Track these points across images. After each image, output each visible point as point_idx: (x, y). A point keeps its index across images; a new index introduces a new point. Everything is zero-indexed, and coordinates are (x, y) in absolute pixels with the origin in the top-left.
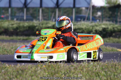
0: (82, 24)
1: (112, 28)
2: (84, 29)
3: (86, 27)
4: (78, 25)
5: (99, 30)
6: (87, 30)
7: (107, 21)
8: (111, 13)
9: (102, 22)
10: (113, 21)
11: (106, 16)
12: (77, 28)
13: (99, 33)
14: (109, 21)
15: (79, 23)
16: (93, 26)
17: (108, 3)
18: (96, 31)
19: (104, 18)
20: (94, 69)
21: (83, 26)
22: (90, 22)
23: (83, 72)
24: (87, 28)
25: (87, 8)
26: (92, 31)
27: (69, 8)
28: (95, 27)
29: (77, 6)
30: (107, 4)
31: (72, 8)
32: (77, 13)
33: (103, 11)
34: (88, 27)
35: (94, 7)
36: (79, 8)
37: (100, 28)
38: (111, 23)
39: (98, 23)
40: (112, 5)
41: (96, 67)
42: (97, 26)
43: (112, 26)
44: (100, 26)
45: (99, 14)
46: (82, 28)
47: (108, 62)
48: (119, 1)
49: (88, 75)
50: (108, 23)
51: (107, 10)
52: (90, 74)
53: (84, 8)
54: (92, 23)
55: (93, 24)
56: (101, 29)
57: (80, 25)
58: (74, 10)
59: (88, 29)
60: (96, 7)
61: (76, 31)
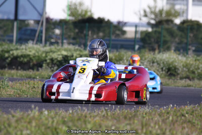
0: (30, 48)
2: (31, 57)
3: (34, 54)
4: (23, 49)
5: (56, 59)
6: (37, 58)
7: (69, 44)
8: (77, 30)
9: (62, 46)
10: (79, 46)
11: (69, 37)
12: (20, 54)
13: (58, 63)
14: (73, 44)
15: (23, 47)
16: (47, 53)
17: (72, 14)
18: (52, 60)
19: (65, 39)
20: (50, 123)
21: (30, 51)
22: (41, 45)
23: (31, 126)
24: (37, 54)
25: (37, 22)
26: (46, 61)
27: (8, 20)
28: (51, 54)
29: (21, 17)
30: (70, 15)
31: (12, 21)
32: (19, 29)
33: (65, 27)
34: (38, 52)
35: (48, 20)
36: (24, 21)
37: (59, 55)
38: (77, 47)
39: (56, 48)
40: (80, 18)
41: (52, 118)
42: (54, 52)
43: (78, 52)
44: (59, 53)
45: (57, 31)
46: (29, 55)
47: (72, 112)
48: (90, 11)
49: (39, 131)
50: (71, 47)
51: (71, 26)
52: (43, 131)
53: (32, 22)
54: (45, 46)
55: (47, 48)
56: (61, 56)
57: (26, 50)
58: (15, 24)
59: (39, 56)
60: (52, 20)
61: (18, 59)
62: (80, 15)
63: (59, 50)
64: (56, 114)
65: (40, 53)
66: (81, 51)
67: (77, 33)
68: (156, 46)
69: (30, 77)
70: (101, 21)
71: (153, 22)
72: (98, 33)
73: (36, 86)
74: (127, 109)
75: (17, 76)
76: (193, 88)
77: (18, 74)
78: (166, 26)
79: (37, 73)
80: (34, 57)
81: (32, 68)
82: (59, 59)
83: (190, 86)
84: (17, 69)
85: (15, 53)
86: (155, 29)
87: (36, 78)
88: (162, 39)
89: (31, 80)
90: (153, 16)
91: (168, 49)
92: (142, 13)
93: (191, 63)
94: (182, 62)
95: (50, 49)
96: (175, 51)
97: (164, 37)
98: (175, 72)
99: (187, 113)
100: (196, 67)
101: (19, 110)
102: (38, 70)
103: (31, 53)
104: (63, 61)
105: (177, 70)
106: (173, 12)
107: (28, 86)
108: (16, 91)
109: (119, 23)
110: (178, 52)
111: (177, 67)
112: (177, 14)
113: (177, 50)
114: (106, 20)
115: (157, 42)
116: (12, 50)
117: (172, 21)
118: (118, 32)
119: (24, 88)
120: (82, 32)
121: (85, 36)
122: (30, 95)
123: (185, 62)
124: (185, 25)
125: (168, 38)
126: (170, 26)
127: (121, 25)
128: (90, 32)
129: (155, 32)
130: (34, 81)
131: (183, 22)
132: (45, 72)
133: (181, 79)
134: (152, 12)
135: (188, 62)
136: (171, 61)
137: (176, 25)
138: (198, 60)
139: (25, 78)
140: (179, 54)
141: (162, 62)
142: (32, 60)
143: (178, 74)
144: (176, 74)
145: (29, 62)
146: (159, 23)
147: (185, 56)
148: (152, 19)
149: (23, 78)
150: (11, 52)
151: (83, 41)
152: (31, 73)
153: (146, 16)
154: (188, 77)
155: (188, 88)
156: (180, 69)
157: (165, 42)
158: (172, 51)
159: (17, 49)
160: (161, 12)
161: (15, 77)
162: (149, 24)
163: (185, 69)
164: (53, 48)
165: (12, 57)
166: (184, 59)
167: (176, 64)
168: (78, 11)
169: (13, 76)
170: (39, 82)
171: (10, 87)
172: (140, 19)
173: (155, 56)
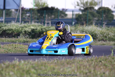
0: (12, 25)
1: (40, 29)
2: (14, 30)
3: (15, 28)
4: (9, 26)
5: (28, 31)
6: (17, 31)
7: (35, 22)
8: (39, 14)
9: (31, 24)
10: (41, 23)
11: (35, 18)
13: (29, 33)
14: (38, 22)
15: (9, 24)
16: (22, 28)
18: (25, 32)
19: (33, 19)
21: (13, 27)
22: (19, 23)
24: (17, 29)
25: (17, 10)
26: (22, 32)
29: (7, 8)
30: (35, 6)
31: (2, 10)
32: (6, 14)
33: (32, 12)
35: (23, 9)
36: (9, 10)
38: (39, 24)
39: (27, 25)
40: (41, 7)
42: (26, 27)
43: (40, 27)
44: (29, 28)
46: (12, 29)
47: (38, 61)
48: (47, 3)
50: (36, 24)
51: (36, 12)
53: (13, 10)
54: (21, 24)
55: (23, 25)
56: (30, 29)
57: (10, 26)
58: (4, 11)
59: (18, 30)
60: (25, 9)
61: (6, 32)
62: (41, 6)
63: (29, 26)
64: (28, 62)
65: (18, 28)
66: (42, 26)
67: (40, 16)
68: (84, 22)
69: (13, 42)
70: (53, 9)
71: (82, 9)
72: (51, 16)
73: (16, 47)
74: (69, 59)
75: (5, 41)
76: (106, 46)
77: (6, 40)
78: (90, 11)
79: (17, 39)
80: (15, 30)
81: (14, 37)
82: (29, 31)
83: (104, 45)
84: (6, 37)
85: (4, 28)
86: (83, 13)
87: (17, 42)
88: (88, 18)
89: (14, 43)
90: (82, 5)
91: (91, 24)
92: (76, 4)
93: (105, 31)
94: (99, 31)
95: (24, 25)
96: (95, 25)
97: (89, 17)
98: (96, 37)
99: (103, 60)
100: (108, 34)
101: (7, 61)
102: (17, 38)
103: (13, 28)
104: (31, 32)
105: (96, 36)
106: (93, 2)
107: (12, 47)
108: (5, 50)
109: (63, 9)
110: (97, 25)
111: (97, 34)
112: (96, 4)
113: (96, 24)
114: (56, 8)
115: (85, 20)
116: (2, 26)
117: (93, 8)
118: (62, 15)
119: (10, 48)
120: (42, 16)
121: (44, 17)
122: (13, 52)
123: (101, 31)
124: (101, 10)
125: (91, 18)
126: (92, 11)
127: (64, 11)
128: (47, 16)
129: (84, 14)
130: (15, 44)
131: (100, 8)
132: (22, 38)
133: (99, 41)
134: (81, 3)
135: (103, 31)
136: (93, 31)
137: (95, 10)
138: (108, 30)
139: (10, 42)
140: (98, 27)
141: (88, 31)
142: (14, 32)
143: (97, 38)
144: (96, 38)
145: (12, 33)
146: (86, 9)
147: (101, 28)
148: (82, 7)
149: (9, 42)
150: (2, 28)
151: (43, 21)
152: (13, 39)
153: (78, 5)
154: (103, 40)
155: (103, 46)
156: (99, 35)
157: (90, 20)
158: (94, 25)
159: (5, 26)
160: (87, 3)
161: (4, 42)
162: (80, 10)
163: (101, 35)
164: (26, 25)
165: (2, 30)
166: (100, 29)
167: (96, 32)
168: (39, 3)
169: (3, 42)
170: (18, 45)
171: (1, 48)
172: (75, 7)
173: (84, 28)
